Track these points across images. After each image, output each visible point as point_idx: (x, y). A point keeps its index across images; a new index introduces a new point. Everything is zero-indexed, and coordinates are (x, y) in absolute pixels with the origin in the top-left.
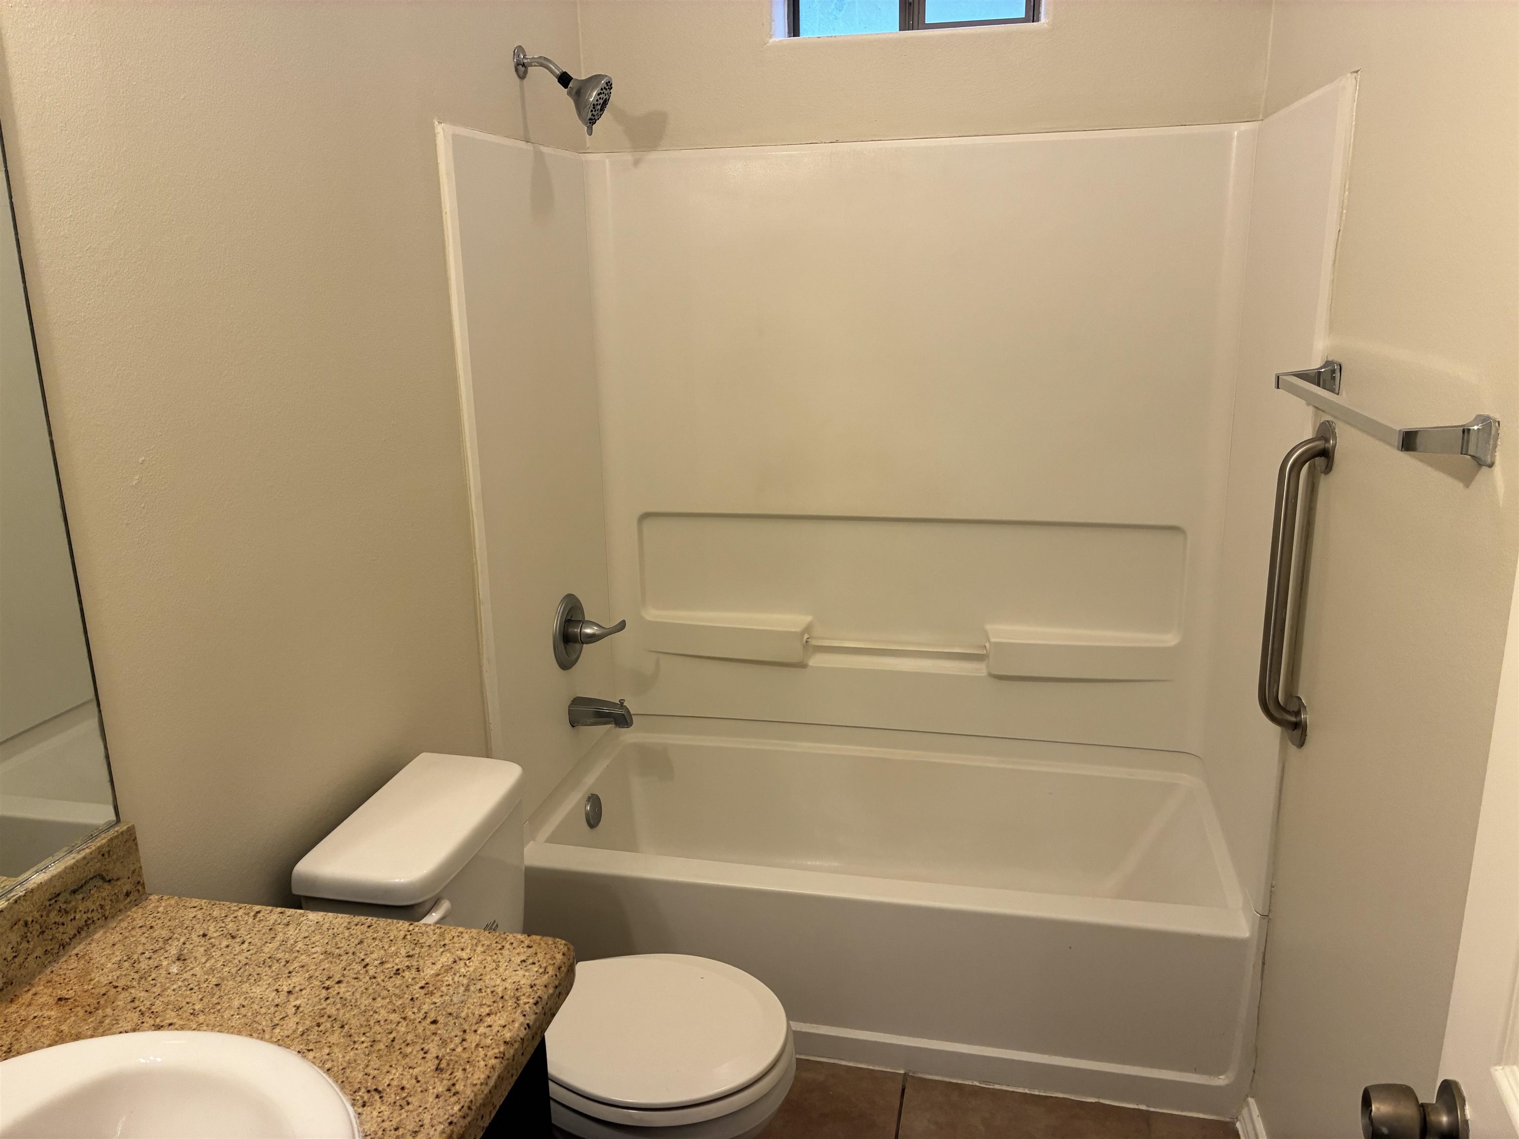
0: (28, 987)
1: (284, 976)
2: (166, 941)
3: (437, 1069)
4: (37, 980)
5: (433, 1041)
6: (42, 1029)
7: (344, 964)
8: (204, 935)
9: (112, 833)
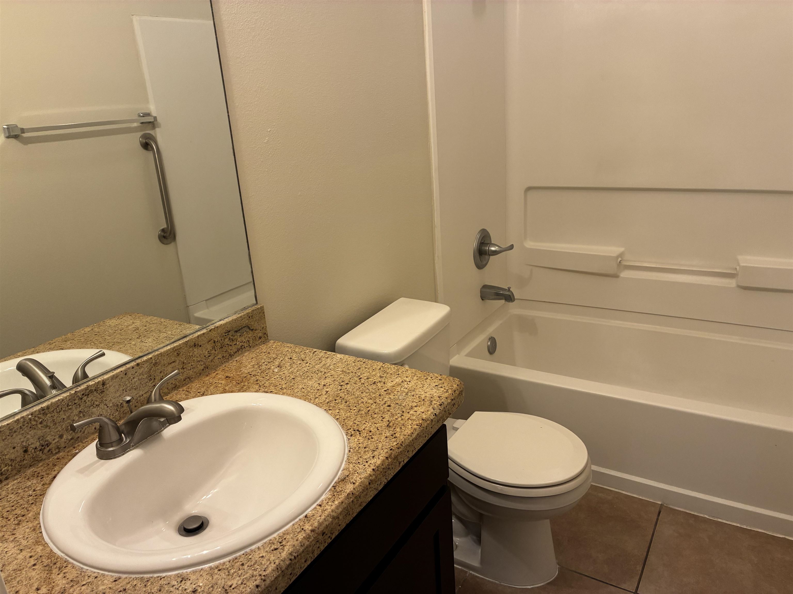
0: (215, 371)
1: (323, 378)
2: (274, 359)
3: (388, 426)
4: (219, 369)
5: (387, 414)
6: (218, 388)
7: (350, 377)
8: (291, 358)
9: (254, 308)
